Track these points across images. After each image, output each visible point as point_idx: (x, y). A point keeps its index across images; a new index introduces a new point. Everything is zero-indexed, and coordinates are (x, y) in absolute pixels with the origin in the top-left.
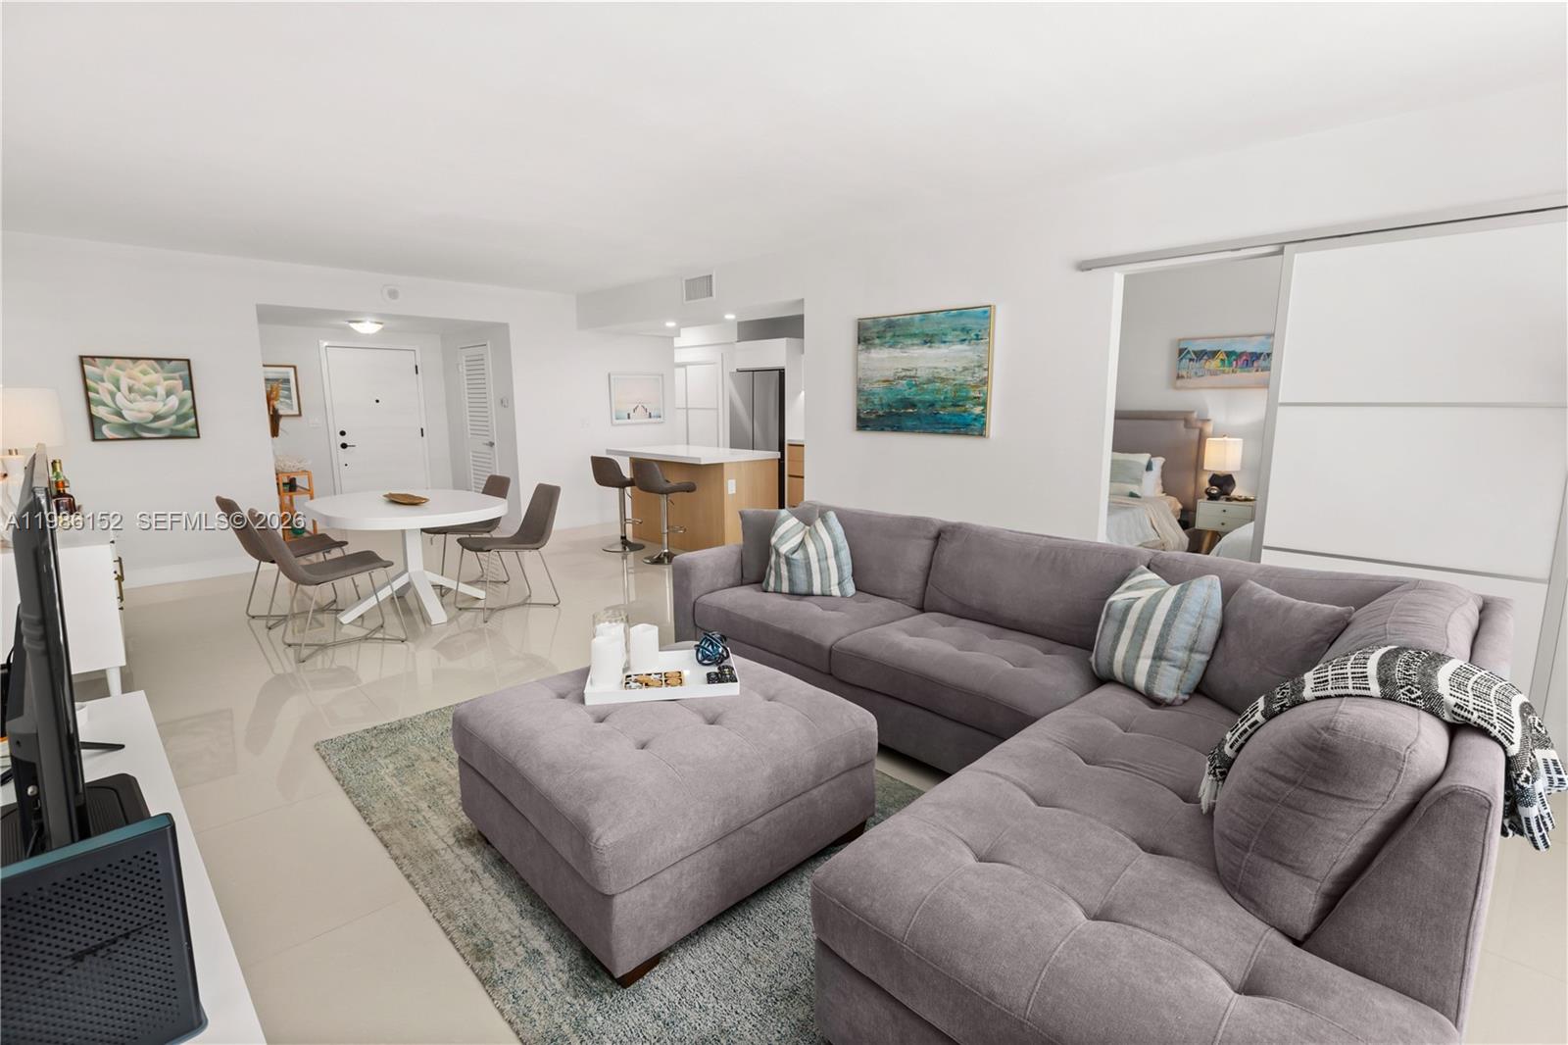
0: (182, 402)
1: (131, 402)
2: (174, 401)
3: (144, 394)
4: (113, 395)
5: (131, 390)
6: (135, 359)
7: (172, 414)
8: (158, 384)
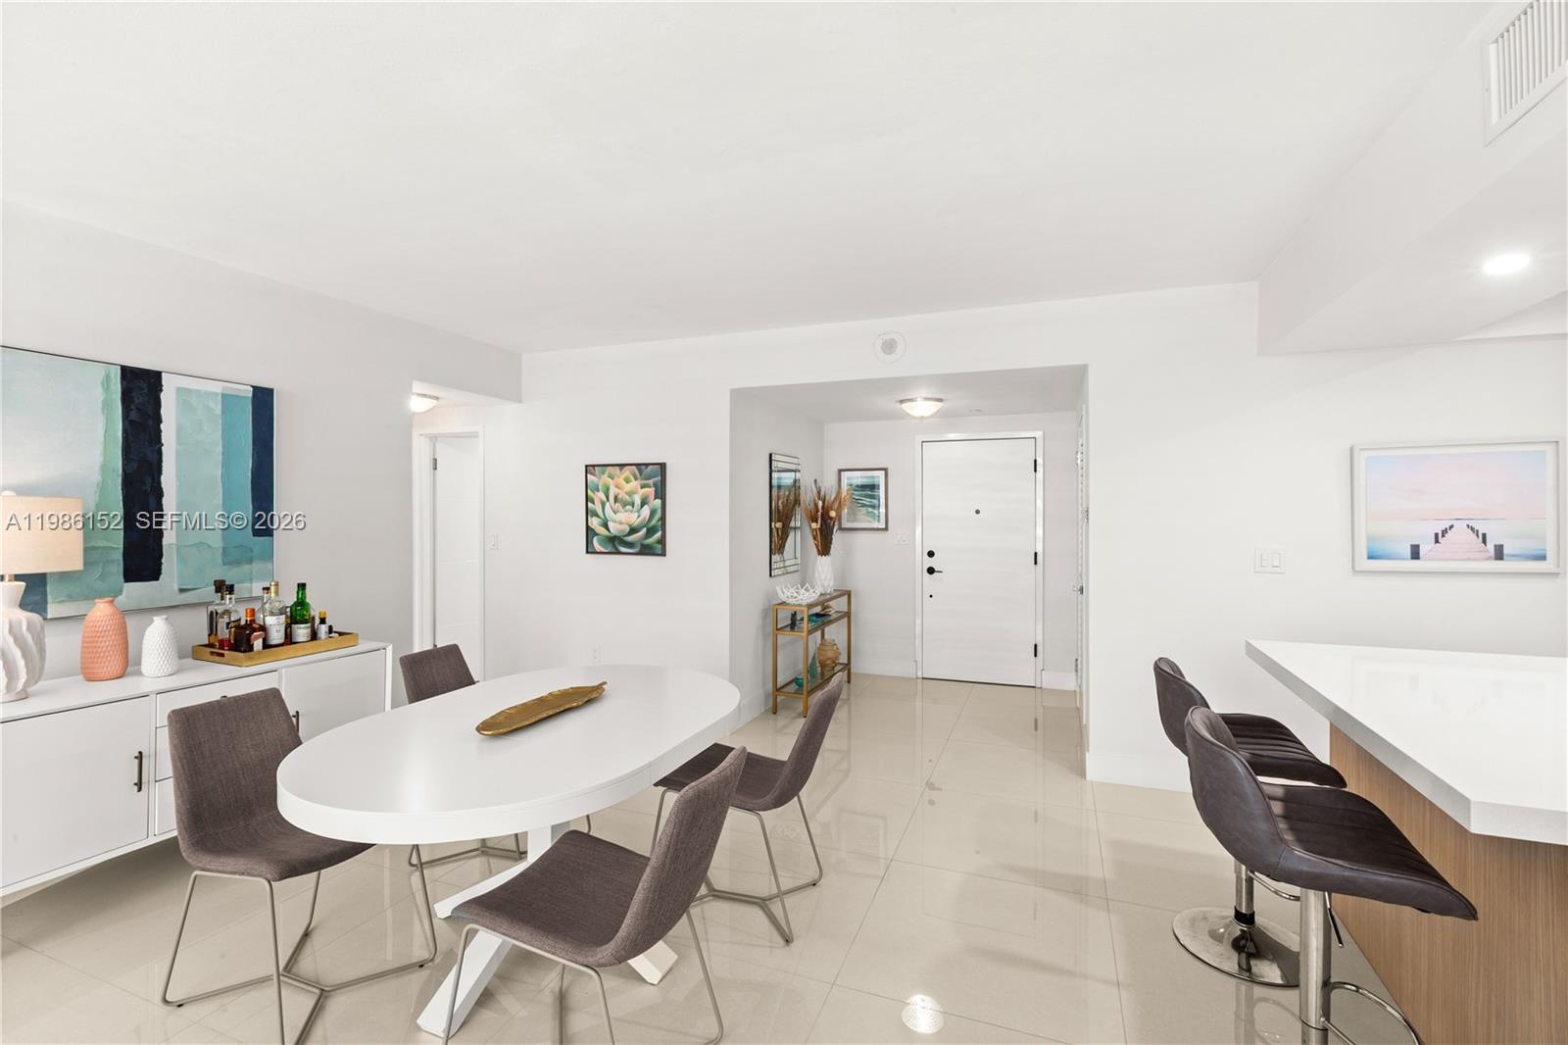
0: (653, 513)
1: (615, 513)
2: (646, 511)
3: (625, 504)
4: (603, 505)
5: (616, 499)
6: (622, 466)
7: (643, 527)
8: (636, 493)
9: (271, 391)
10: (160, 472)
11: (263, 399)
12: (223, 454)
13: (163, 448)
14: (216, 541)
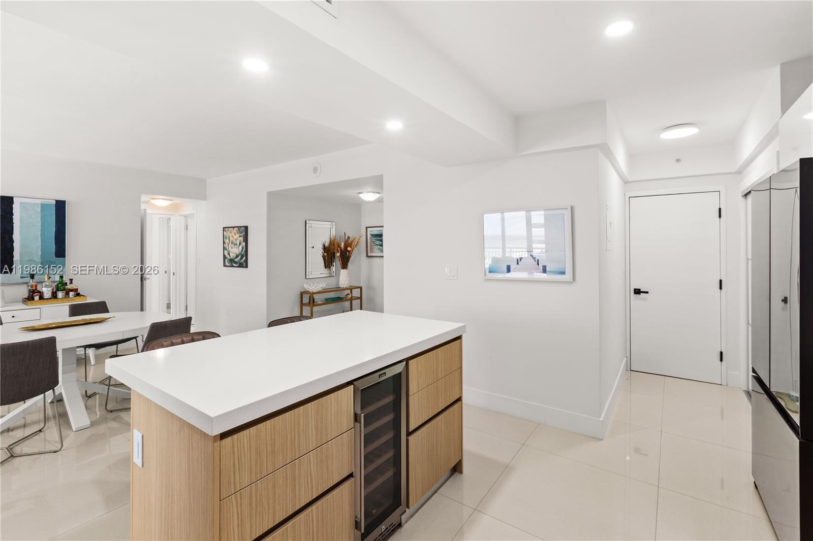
7: (239, 255)
9: (64, 202)
10: (12, 234)
11: (60, 206)
12: (41, 226)
13: (14, 225)
14: (38, 259)
